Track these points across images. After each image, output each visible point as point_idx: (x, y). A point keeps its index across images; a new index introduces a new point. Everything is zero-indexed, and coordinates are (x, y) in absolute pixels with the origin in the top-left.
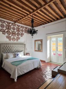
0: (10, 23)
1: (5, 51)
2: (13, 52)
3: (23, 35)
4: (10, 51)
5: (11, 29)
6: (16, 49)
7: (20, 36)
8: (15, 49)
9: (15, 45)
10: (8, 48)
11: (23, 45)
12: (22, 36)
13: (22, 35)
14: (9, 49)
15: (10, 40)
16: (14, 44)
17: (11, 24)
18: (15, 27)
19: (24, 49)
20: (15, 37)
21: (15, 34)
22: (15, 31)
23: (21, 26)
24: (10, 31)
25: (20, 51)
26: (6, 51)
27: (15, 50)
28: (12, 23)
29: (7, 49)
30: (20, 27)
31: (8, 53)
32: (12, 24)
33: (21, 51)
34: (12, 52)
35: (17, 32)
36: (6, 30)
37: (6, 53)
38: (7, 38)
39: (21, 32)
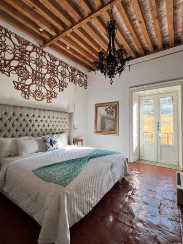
0: (28, 43)
1: (9, 131)
2: (36, 134)
3: (66, 87)
4: (27, 129)
5: (29, 61)
6: (46, 125)
7: (56, 89)
8: (41, 124)
9: (42, 114)
10: (21, 119)
11: (66, 116)
12: (63, 90)
13: (62, 86)
14: (24, 124)
15: (26, 95)
16: (40, 110)
17: (29, 48)
18: (44, 60)
19: (67, 127)
20: (44, 91)
21: (42, 79)
22: (44, 71)
23: (61, 62)
24: (25, 69)
25: (57, 131)
26: (13, 131)
27: (44, 129)
28: (33, 45)
29: (17, 124)
30: (57, 63)
31: (20, 136)
32: (34, 47)
33: (61, 133)
34: (32, 135)
35: (48, 76)
36: (14, 63)
37: (12, 136)
38: (17, 88)
39: (60, 77)
